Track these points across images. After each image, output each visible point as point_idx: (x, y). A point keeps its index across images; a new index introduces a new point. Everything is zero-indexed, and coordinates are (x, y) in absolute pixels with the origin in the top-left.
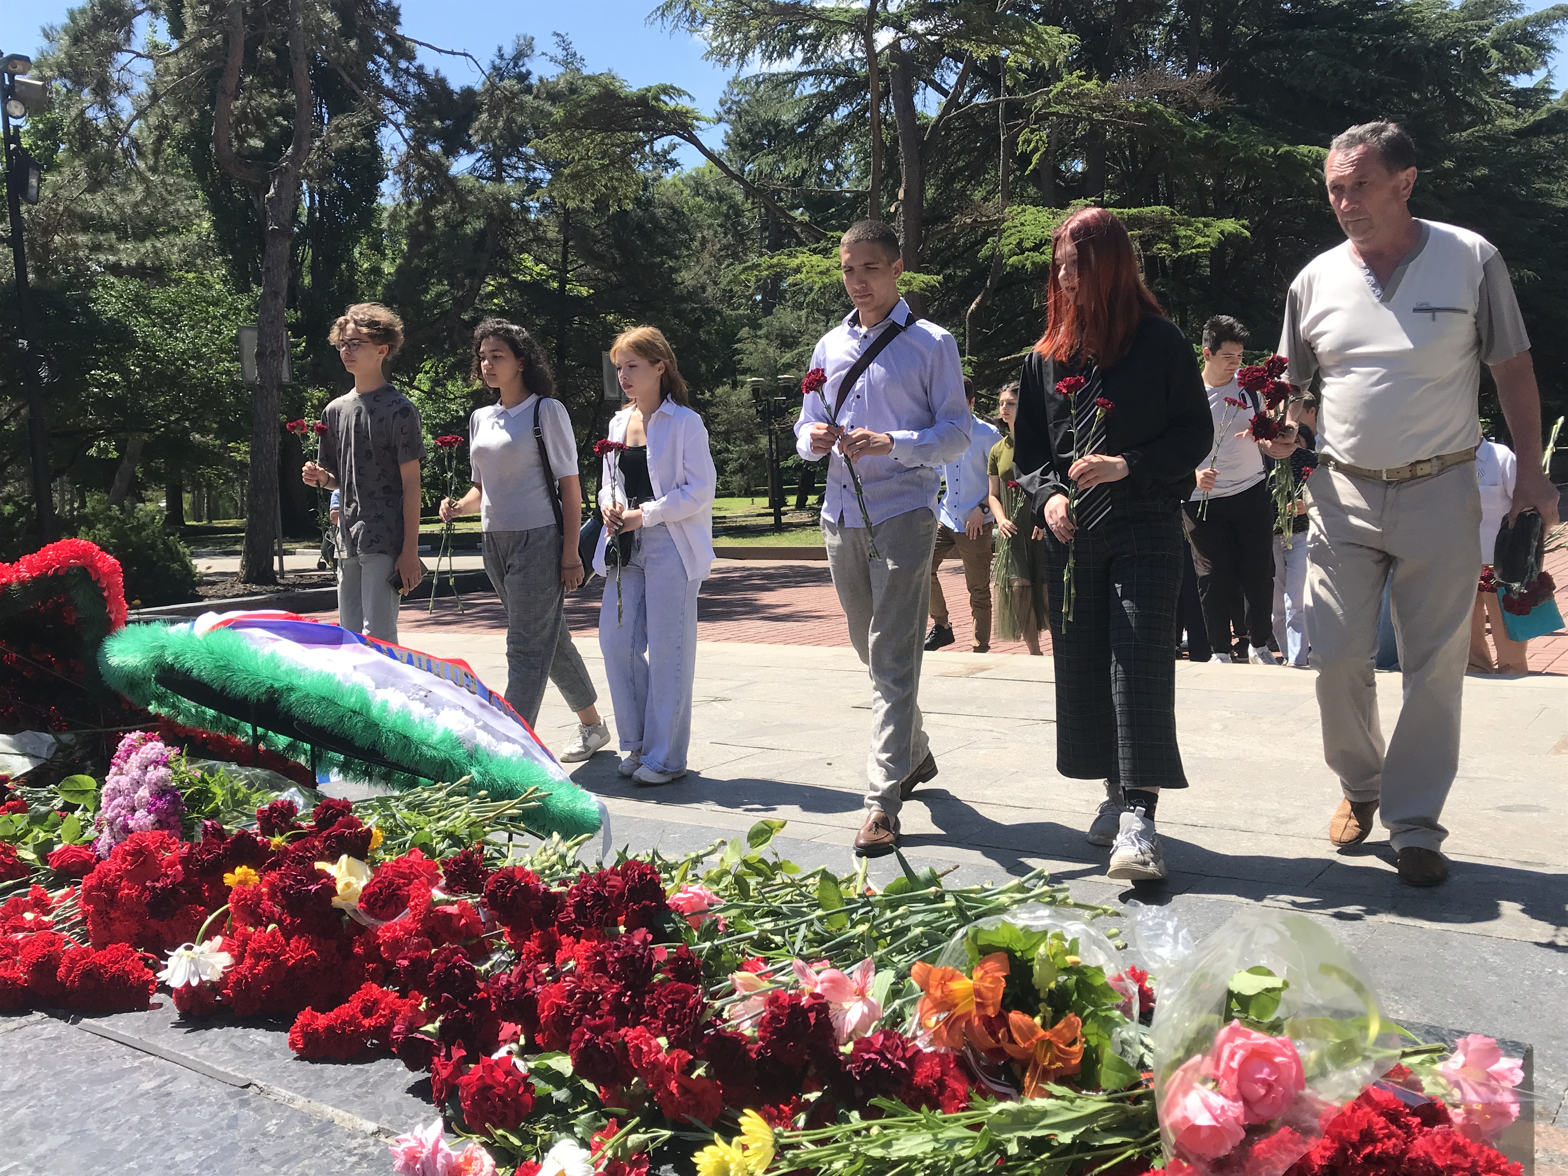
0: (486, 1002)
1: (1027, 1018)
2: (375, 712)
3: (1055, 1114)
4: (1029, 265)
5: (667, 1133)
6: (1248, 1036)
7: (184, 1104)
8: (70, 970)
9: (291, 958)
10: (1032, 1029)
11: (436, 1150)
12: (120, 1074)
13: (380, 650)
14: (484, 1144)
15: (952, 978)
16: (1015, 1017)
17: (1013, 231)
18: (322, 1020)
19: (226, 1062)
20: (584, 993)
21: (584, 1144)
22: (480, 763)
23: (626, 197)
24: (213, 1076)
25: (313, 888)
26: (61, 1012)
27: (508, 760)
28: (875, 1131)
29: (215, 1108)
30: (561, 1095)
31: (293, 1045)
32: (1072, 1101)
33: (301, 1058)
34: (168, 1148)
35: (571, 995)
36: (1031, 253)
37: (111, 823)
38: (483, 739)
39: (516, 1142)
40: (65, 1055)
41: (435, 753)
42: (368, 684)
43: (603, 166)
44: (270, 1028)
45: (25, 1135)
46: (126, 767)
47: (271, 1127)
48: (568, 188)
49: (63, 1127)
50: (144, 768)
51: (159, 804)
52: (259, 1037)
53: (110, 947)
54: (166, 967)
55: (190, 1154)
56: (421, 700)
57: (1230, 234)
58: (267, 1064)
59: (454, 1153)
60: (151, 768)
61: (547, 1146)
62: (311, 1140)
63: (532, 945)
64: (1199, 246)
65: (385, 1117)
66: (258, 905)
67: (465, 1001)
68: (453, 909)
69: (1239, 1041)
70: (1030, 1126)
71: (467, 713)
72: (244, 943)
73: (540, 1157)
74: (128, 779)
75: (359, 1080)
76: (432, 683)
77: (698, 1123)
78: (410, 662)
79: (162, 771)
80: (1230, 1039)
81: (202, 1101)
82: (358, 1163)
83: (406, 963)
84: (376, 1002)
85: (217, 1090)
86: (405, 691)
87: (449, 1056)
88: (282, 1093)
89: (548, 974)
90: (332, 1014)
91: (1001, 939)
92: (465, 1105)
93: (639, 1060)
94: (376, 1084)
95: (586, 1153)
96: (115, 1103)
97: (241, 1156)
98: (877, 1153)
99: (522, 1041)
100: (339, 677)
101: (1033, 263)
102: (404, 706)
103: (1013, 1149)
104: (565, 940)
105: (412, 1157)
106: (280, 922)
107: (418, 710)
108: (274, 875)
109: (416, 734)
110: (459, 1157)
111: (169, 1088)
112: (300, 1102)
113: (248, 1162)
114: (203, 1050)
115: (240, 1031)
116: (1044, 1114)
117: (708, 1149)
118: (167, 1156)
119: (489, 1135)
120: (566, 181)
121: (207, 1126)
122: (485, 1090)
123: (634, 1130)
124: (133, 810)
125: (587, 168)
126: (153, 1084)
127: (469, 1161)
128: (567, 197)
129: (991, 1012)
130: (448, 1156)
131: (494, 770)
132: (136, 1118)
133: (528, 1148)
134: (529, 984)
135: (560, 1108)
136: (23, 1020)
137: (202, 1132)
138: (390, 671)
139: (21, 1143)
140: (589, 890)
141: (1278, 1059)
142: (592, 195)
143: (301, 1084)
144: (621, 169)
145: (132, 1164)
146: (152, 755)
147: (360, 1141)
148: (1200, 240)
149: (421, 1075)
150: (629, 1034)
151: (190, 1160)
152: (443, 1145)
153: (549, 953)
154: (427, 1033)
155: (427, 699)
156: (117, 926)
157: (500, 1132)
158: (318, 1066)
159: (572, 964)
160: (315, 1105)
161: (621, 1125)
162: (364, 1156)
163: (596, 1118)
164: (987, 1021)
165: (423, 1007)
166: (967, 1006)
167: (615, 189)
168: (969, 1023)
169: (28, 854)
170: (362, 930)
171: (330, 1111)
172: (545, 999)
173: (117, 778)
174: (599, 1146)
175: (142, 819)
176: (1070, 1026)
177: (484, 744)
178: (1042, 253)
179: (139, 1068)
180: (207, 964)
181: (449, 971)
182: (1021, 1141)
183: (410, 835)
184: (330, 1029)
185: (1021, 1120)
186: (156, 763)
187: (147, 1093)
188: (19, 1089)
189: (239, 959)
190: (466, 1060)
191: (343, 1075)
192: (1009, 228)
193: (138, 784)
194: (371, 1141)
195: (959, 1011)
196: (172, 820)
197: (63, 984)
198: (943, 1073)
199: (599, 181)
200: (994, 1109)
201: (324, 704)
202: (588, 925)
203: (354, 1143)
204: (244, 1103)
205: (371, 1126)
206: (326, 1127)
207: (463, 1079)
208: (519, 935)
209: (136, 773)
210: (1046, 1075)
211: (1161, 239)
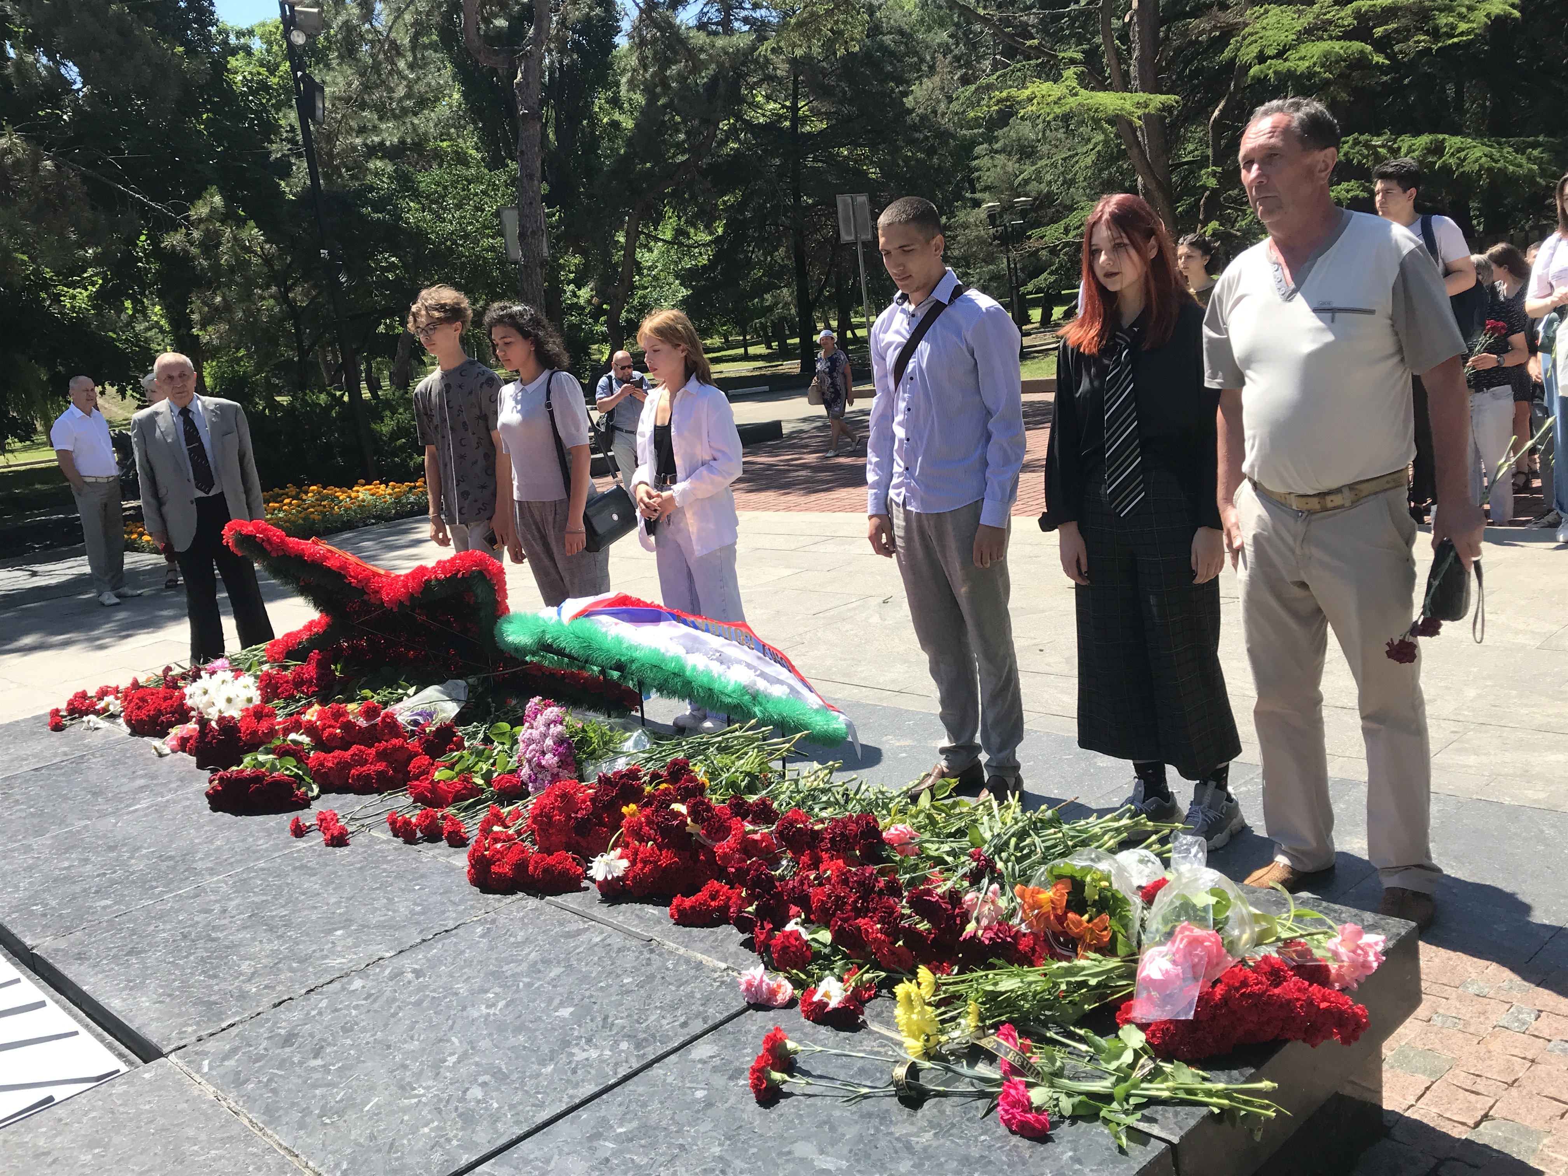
0: (780, 894)
1: (1078, 917)
2: (688, 673)
3: (1089, 968)
4: (1271, 74)
5: (883, 974)
6: (1191, 930)
7: (619, 950)
8: (536, 868)
9: (663, 863)
10: (1080, 923)
11: (761, 981)
12: (579, 932)
13: (685, 623)
14: (786, 978)
15: (1038, 893)
16: (1070, 915)
17: (1253, 38)
18: (688, 902)
19: (636, 926)
20: (836, 896)
21: (840, 979)
22: (760, 704)
23: (852, 40)
24: (630, 934)
25: (675, 823)
26: (532, 892)
27: (779, 699)
28: (990, 976)
29: (637, 954)
30: (827, 951)
31: (672, 916)
32: (1100, 962)
33: (677, 923)
34: (618, 976)
35: (829, 896)
36: (1273, 61)
37: (529, 761)
38: (762, 685)
39: (804, 977)
40: (545, 920)
41: (730, 700)
42: (680, 651)
43: (827, 11)
44: (656, 904)
45: (540, 966)
46: (535, 724)
47: (670, 964)
48: (795, 37)
49: (559, 962)
50: (548, 726)
51: (560, 750)
52: (651, 910)
53: (556, 854)
54: (591, 868)
55: (630, 980)
56: (717, 659)
57: (1498, 17)
58: (658, 928)
59: (771, 983)
60: (552, 726)
61: (820, 979)
62: (692, 972)
63: (805, 859)
64: (1462, 34)
65: (730, 960)
66: (641, 829)
67: (769, 894)
68: (757, 837)
69: (1187, 933)
70: (1075, 975)
71: (749, 666)
72: (636, 853)
73: (817, 985)
74: (538, 732)
75: (712, 938)
76: (723, 646)
77: (900, 970)
78: (707, 631)
79: (560, 728)
80: (1181, 932)
81: (629, 949)
82: (720, 986)
83: (733, 870)
84: (718, 892)
85: (635, 942)
86: (706, 654)
87: (763, 928)
88: (671, 945)
89: (815, 879)
90: (693, 898)
91: (1067, 871)
92: (775, 956)
93: (867, 937)
94: (722, 941)
95: (840, 984)
96: (581, 949)
97: (657, 981)
98: (990, 988)
99: (803, 916)
100: (663, 650)
101: (1275, 72)
102: (707, 666)
103: (1063, 987)
104: (825, 856)
105: (750, 985)
106: (655, 840)
107: (716, 668)
108: (648, 811)
109: (716, 686)
110: (773, 984)
111: (608, 941)
112: (682, 951)
113: (662, 984)
114: (621, 918)
115: (638, 906)
116: (1083, 969)
117: (901, 985)
118: (619, 980)
119: (789, 973)
120: (793, 30)
121: (635, 964)
122: (785, 949)
123: (867, 972)
124: (544, 753)
125: (812, 14)
126: (598, 939)
127: (779, 986)
128: (794, 45)
129: (1059, 912)
130: (768, 984)
131: (770, 707)
132: (596, 959)
133: (810, 980)
134: (805, 887)
135: (826, 957)
136: (514, 897)
137: (633, 967)
138: (696, 639)
139: (540, 972)
140: (837, 831)
141: (1206, 944)
142: (819, 40)
143: (681, 940)
144: (846, 12)
145: (602, 984)
146: (552, 717)
147: (719, 974)
148: (1463, 26)
149: (747, 936)
150: (861, 921)
151: (632, 983)
152: (765, 978)
153: (815, 864)
154: (749, 912)
155: (722, 659)
156: (554, 838)
157: (795, 971)
158: (688, 929)
159: (829, 872)
160: (690, 953)
161: (860, 969)
162: (723, 982)
163: (846, 964)
164: (1057, 916)
165: (744, 894)
166: (1047, 908)
167: (841, 33)
168: (1049, 917)
169: (479, 781)
170: (703, 846)
171: (699, 956)
172: (815, 896)
173: (530, 731)
174: (848, 980)
175: (550, 759)
176: (1102, 921)
177: (762, 689)
178: (1286, 60)
179: (588, 929)
180: (616, 867)
181: (759, 876)
182: (1068, 983)
183: (725, 775)
184: (692, 908)
185: (1069, 972)
186: (555, 722)
187: (597, 944)
188: (527, 941)
189: (633, 863)
190: (773, 930)
191: (703, 935)
192: (1251, 34)
193: (545, 736)
194: (725, 974)
195: (1044, 910)
196: (569, 760)
197: (533, 876)
198: (1035, 944)
199: (825, 26)
200: (1055, 966)
201: (654, 670)
202: (838, 851)
203: (716, 975)
204: (652, 951)
205: (723, 965)
206: (699, 965)
207: (773, 942)
208: (797, 853)
209: (543, 729)
210: (1089, 947)
211: (1422, 29)
